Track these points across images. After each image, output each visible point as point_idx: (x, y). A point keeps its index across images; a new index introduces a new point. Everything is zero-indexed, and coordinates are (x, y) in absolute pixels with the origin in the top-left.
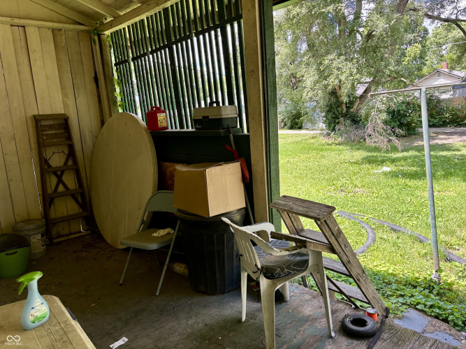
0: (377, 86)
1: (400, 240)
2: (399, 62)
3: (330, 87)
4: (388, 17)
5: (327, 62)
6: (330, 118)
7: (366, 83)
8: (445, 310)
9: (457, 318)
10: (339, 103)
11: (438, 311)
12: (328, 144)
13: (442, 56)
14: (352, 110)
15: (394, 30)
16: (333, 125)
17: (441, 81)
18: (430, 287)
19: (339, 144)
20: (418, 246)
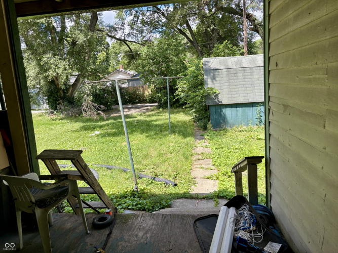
0: (84, 78)
1: (113, 174)
2: (94, 63)
3: (50, 78)
4: (85, 34)
5: (45, 59)
6: (52, 100)
7: (76, 75)
8: (143, 204)
9: (149, 206)
10: (57, 89)
11: (139, 206)
12: (53, 120)
13: (119, 61)
14: (68, 95)
15: (90, 42)
16: (54, 106)
17: (120, 77)
18: (133, 194)
19: (62, 119)
20: (123, 174)
